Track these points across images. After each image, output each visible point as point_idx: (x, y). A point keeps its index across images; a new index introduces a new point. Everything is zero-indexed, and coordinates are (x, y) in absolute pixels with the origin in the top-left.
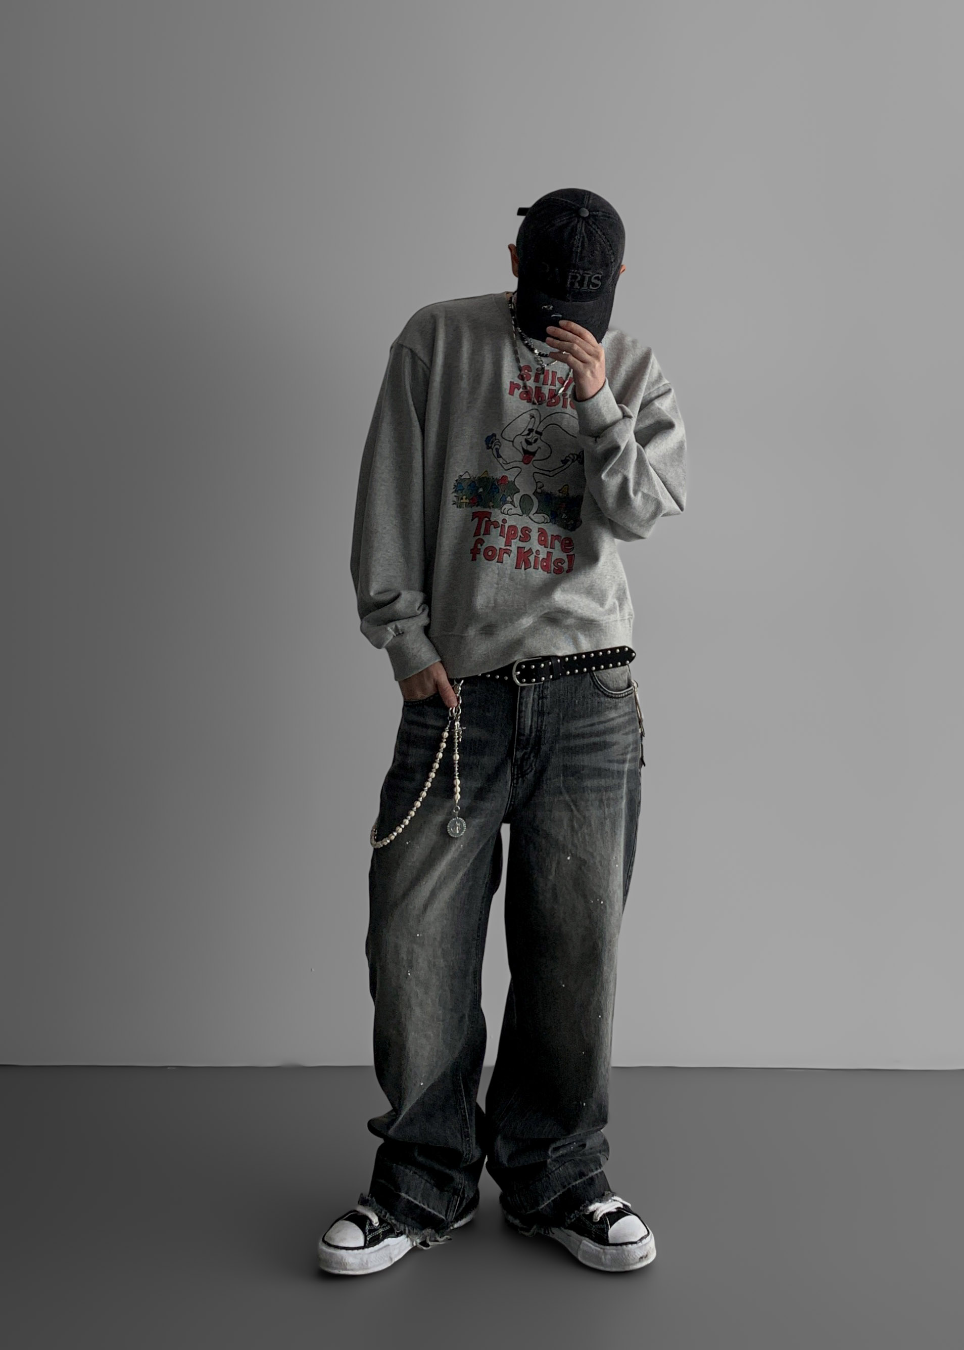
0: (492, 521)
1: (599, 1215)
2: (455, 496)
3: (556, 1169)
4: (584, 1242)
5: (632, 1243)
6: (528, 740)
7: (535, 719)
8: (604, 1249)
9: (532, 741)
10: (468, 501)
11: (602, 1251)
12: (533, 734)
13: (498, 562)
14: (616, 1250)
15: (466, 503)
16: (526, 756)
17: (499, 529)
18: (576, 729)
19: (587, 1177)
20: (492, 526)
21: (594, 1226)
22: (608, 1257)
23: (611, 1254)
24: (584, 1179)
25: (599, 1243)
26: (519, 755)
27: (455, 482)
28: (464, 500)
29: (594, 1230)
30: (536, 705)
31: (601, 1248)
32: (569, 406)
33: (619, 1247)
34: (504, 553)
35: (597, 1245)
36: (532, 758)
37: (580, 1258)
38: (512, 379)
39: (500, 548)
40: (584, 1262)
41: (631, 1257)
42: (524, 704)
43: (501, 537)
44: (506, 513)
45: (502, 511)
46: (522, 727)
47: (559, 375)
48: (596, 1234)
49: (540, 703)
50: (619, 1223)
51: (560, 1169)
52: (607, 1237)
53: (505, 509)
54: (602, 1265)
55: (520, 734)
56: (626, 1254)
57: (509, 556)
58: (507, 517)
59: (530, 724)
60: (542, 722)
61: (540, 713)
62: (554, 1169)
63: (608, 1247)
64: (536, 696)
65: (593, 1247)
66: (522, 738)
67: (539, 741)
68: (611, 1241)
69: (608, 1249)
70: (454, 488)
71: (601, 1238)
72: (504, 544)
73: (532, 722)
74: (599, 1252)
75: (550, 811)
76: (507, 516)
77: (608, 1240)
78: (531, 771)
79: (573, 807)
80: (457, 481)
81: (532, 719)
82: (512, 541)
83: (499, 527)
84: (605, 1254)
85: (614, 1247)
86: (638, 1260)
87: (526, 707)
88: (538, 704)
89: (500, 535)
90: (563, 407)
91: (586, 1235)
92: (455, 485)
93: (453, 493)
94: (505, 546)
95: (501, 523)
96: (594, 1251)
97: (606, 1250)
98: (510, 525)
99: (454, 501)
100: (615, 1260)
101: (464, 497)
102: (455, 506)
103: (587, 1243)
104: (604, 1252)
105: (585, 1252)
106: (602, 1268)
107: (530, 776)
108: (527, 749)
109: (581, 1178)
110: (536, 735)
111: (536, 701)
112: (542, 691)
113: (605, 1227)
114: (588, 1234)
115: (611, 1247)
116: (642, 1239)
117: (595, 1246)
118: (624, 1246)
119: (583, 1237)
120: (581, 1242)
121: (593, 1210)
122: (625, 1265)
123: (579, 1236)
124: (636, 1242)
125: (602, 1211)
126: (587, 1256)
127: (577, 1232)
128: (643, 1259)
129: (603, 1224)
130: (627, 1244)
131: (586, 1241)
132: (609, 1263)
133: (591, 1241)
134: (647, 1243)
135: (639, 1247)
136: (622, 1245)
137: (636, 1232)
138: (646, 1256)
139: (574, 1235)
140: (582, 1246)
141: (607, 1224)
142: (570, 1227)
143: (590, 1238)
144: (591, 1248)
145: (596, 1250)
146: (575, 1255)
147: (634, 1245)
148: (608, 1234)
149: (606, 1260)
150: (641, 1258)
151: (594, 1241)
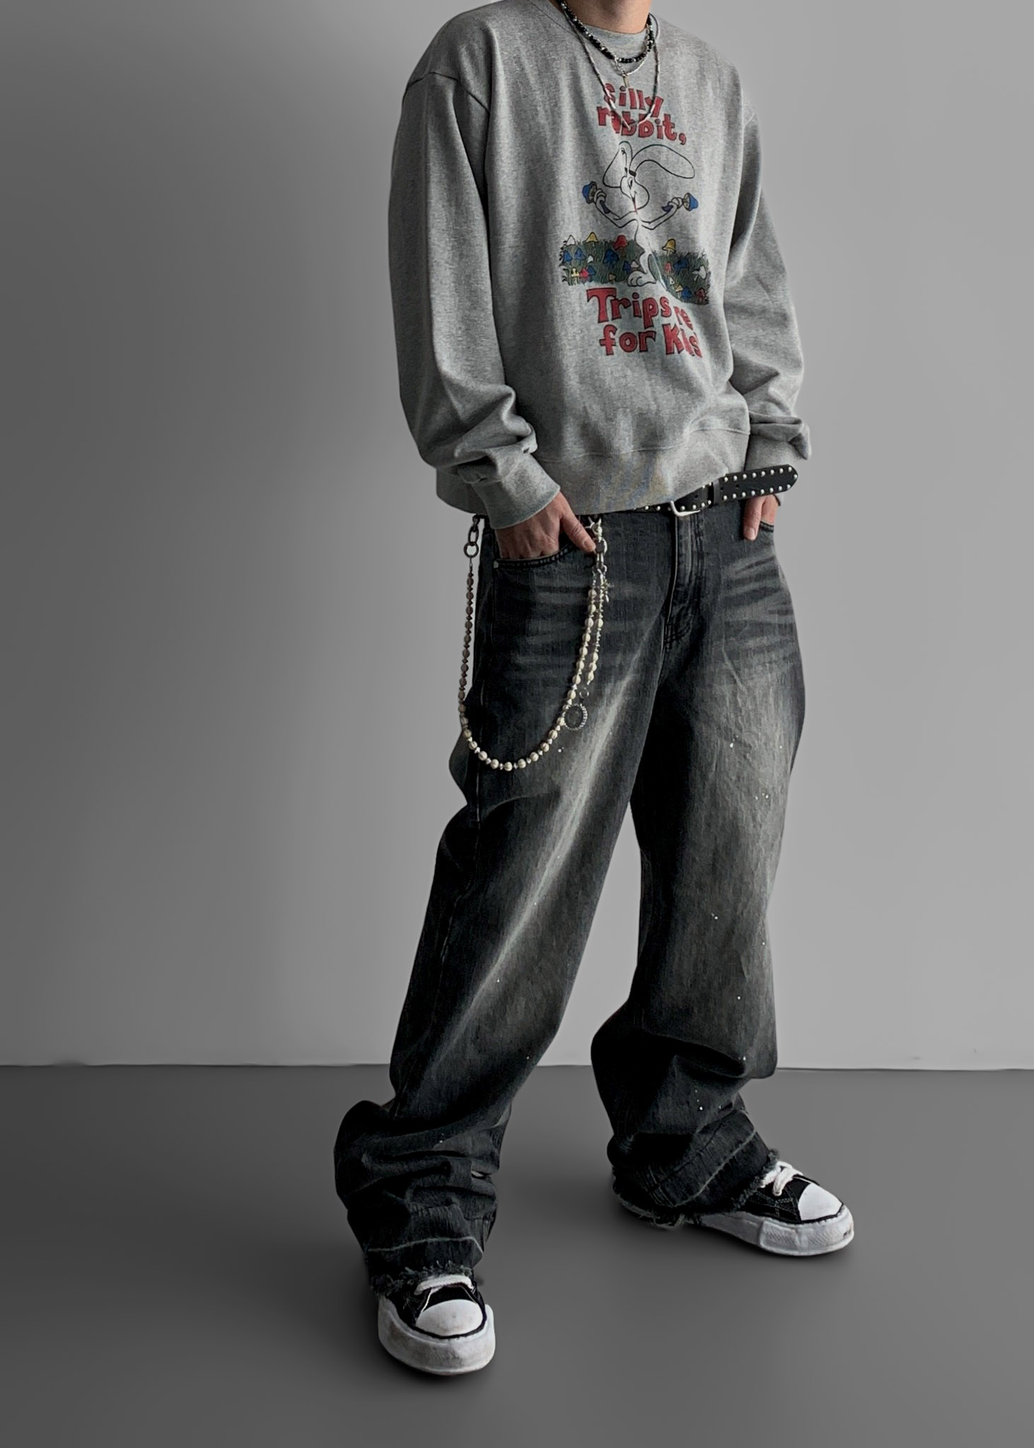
0: (620, 299)
1: (779, 1188)
2: (564, 269)
3: (707, 1144)
4: (766, 1222)
5: (832, 1217)
6: (686, 593)
7: (696, 563)
8: (795, 1229)
9: (690, 592)
10: (578, 275)
11: (794, 1231)
12: (693, 583)
13: (641, 351)
14: (813, 1227)
15: (577, 277)
16: (684, 612)
17: (632, 307)
18: (737, 573)
19: (745, 1144)
20: (621, 306)
21: (777, 1202)
22: (804, 1238)
24: (741, 1147)
25: (788, 1222)
26: (676, 610)
27: (560, 250)
28: (574, 275)
29: (778, 1207)
30: (695, 546)
31: (792, 1228)
32: (665, 136)
33: (817, 1223)
34: (646, 338)
35: (785, 1224)
36: (690, 615)
37: (763, 1245)
38: (599, 103)
39: (640, 333)
40: (769, 1248)
42: (684, 545)
43: (637, 318)
44: (635, 284)
45: (629, 283)
46: (682, 575)
47: (645, 96)
48: (780, 1211)
49: (698, 541)
50: (805, 1194)
51: (712, 1141)
52: (799, 1213)
53: (632, 279)
54: (795, 1248)
55: (678, 585)
56: (828, 1231)
57: (654, 339)
58: (638, 290)
59: (690, 571)
60: (702, 565)
61: (700, 555)
62: (705, 1144)
63: (801, 1226)
64: (693, 533)
65: (781, 1228)
66: (680, 589)
67: (698, 591)
68: (803, 1218)
69: (801, 1228)
70: (560, 259)
71: (791, 1216)
72: (643, 326)
73: (692, 567)
74: (790, 1234)
75: (711, 686)
76: (638, 287)
77: (799, 1217)
78: (688, 631)
79: (736, 677)
80: (562, 248)
81: (692, 564)
82: (653, 318)
83: (630, 305)
84: (799, 1234)
85: (810, 1224)
86: (842, 1237)
87: (686, 549)
88: (697, 543)
89: (635, 316)
90: (658, 137)
91: (768, 1214)
92: (561, 255)
93: (560, 265)
94: (645, 328)
95: (631, 300)
96: (783, 1234)
97: (799, 1230)
98: (644, 298)
99: (564, 277)
100: (813, 1241)
101: (574, 270)
102: (566, 282)
103: (770, 1224)
104: (797, 1232)
105: (770, 1236)
106: (796, 1253)
107: (686, 638)
108: (685, 602)
109: (737, 1146)
110: (695, 584)
111: (694, 538)
112: (698, 525)
113: (792, 1200)
114: (770, 1212)
115: (806, 1225)
116: (840, 1211)
117: (782, 1226)
118: (823, 1222)
119: (763, 1218)
120: (761, 1224)
121: (770, 1182)
122: (828, 1245)
123: (757, 1217)
124: (836, 1216)
125: (782, 1182)
126: (773, 1240)
127: (753, 1213)
128: (848, 1235)
129: (788, 1197)
130: (825, 1218)
131: (770, 1221)
132: (805, 1245)
133: (776, 1221)
134: (846, 1217)
135: (841, 1221)
136: (819, 1220)
137: (831, 1203)
138: (850, 1232)
139: (749, 1219)
140: (764, 1229)
141: (793, 1197)
142: (743, 1209)
143: (773, 1218)
144: (778, 1230)
145: (786, 1232)
146: (753, 1242)
147: (835, 1219)
148: (797, 1208)
149: (800, 1242)
150: (845, 1234)
151: (780, 1220)
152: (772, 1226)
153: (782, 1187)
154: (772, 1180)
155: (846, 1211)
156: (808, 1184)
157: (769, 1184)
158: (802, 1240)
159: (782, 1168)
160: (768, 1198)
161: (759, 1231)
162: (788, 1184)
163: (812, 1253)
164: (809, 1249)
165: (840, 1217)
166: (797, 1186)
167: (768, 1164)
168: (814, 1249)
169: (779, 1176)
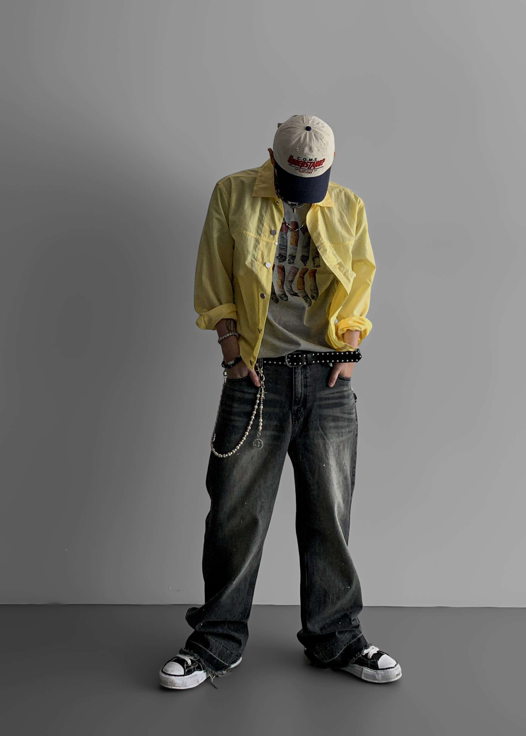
1: (370, 655)
4: (364, 669)
5: (392, 668)
6: (300, 400)
7: (303, 389)
8: (377, 672)
9: (302, 401)
11: (376, 673)
14: (384, 672)
16: (299, 409)
18: (325, 395)
19: (356, 639)
21: (369, 661)
22: (380, 676)
23: (381, 674)
25: (374, 669)
26: (295, 408)
29: (369, 663)
30: (303, 382)
31: (375, 672)
33: (385, 670)
35: (372, 670)
36: (302, 410)
37: (363, 678)
40: (365, 679)
41: (392, 675)
46: (297, 393)
48: (371, 665)
49: (306, 381)
50: (382, 658)
52: (378, 665)
54: (376, 680)
56: (390, 673)
59: (300, 392)
60: (307, 391)
61: (306, 386)
62: (340, 638)
63: (379, 671)
64: (302, 377)
67: (305, 401)
68: (380, 668)
69: (379, 672)
71: (375, 667)
74: (374, 674)
75: (313, 440)
77: (378, 667)
78: (302, 417)
79: (325, 437)
81: (301, 389)
84: (378, 674)
85: (383, 670)
86: (396, 676)
87: (298, 382)
91: (365, 665)
97: (378, 672)
100: (383, 677)
103: (366, 670)
104: (377, 673)
105: (366, 674)
106: (376, 682)
107: (301, 420)
108: (299, 405)
110: (304, 397)
111: (303, 380)
112: (306, 374)
113: (375, 660)
114: (367, 665)
115: (381, 671)
116: (395, 666)
117: (371, 671)
118: (388, 670)
119: (363, 667)
120: (362, 669)
121: (367, 653)
122: (389, 679)
123: (361, 667)
124: (393, 667)
125: (372, 653)
126: (367, 676)
127: (359, 665)
128: (398, 675)
129: (374, 659)
130: (389, 668)
131: (366, 668)
132: (380, 679)
133: (369, 669)
134: (398, 668)
135: (395, 670)
136: (386, 669)
137: (393, 662)
138: (399, 674)
139: (357, 667)
140: (364, 672)
141: (376, 659)
142: (355, 663)
143: (368, 667)
144: (370, 672)
145: (372, 673)
146: (360, 677)
147: (393, 669)
148: (377, 664)
149: (378, 677)
150: (397, 675)
151: (370, 668)
152: (367, 670)
153: (371, 655)
154: (368, 652)
155: (398, 666)
156: (383, 654)
157: (367, 654)
158: (379, 676)
159: (373, 648)
160: (365, 659)
161: (362, 672)
162: (374, 654)
163: (383, 682)
164: (382, 680)
165: (395, 668)
166: (379, 655)
167: (367, 647)
168: (384, 680)
169: (372, 651)
